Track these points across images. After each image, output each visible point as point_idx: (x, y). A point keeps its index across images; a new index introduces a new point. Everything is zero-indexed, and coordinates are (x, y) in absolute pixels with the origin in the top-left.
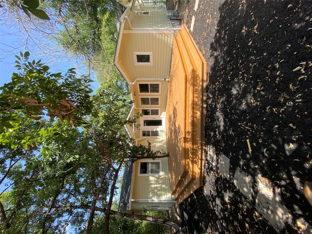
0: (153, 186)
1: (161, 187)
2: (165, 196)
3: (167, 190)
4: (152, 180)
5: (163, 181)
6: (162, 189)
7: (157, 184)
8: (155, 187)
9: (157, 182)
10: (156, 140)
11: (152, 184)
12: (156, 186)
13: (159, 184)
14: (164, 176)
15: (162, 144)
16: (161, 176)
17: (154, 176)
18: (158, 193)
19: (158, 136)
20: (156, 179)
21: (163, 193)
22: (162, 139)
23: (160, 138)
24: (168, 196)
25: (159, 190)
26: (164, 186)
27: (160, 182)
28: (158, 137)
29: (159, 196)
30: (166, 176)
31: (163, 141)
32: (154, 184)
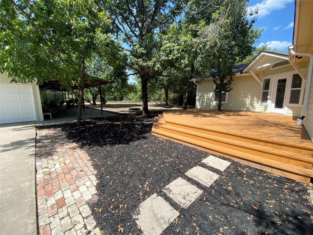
0: (206, 96)
1: (205, 102)
2: (198, 104)
3: (202, 106)
4: (210, 94)
5: (208, 104)
6: (203, 102)
7: (207, 98)
8: (204, 97)
9: (208, 99)
10: (255, 99)
11: (207, 95)
12: (206, 98)
13: (207, 100)
14: (212, 105)
15: (248, 106)
16: (212, 102)
17: (213, 96)
18: (201, 99)
19: (262, 102)
20: (210, 98)
21: (201, 103)
22: (257, 106)
23: (258, 104)
24: (198, 106)
25: (202, 100)
26: (205, 104)
27: (208, 101)
28: (260, 101)
29: (199, 100)
30: (212, 107)
31: (253, 107)
32: (207, 97)
